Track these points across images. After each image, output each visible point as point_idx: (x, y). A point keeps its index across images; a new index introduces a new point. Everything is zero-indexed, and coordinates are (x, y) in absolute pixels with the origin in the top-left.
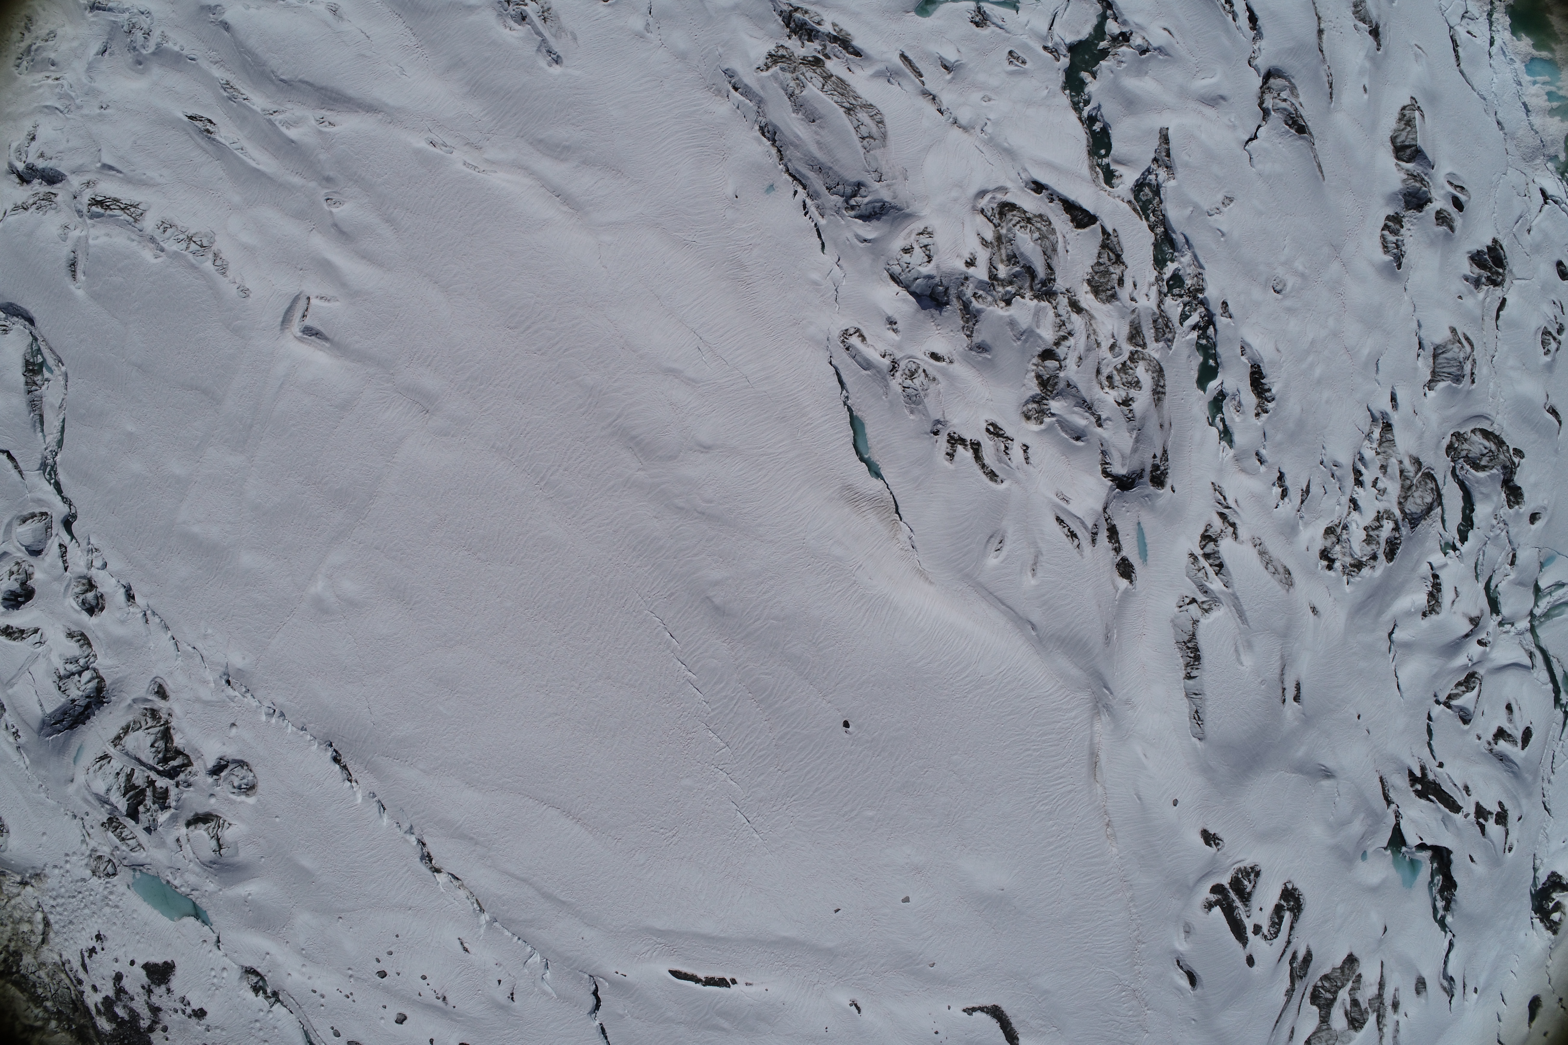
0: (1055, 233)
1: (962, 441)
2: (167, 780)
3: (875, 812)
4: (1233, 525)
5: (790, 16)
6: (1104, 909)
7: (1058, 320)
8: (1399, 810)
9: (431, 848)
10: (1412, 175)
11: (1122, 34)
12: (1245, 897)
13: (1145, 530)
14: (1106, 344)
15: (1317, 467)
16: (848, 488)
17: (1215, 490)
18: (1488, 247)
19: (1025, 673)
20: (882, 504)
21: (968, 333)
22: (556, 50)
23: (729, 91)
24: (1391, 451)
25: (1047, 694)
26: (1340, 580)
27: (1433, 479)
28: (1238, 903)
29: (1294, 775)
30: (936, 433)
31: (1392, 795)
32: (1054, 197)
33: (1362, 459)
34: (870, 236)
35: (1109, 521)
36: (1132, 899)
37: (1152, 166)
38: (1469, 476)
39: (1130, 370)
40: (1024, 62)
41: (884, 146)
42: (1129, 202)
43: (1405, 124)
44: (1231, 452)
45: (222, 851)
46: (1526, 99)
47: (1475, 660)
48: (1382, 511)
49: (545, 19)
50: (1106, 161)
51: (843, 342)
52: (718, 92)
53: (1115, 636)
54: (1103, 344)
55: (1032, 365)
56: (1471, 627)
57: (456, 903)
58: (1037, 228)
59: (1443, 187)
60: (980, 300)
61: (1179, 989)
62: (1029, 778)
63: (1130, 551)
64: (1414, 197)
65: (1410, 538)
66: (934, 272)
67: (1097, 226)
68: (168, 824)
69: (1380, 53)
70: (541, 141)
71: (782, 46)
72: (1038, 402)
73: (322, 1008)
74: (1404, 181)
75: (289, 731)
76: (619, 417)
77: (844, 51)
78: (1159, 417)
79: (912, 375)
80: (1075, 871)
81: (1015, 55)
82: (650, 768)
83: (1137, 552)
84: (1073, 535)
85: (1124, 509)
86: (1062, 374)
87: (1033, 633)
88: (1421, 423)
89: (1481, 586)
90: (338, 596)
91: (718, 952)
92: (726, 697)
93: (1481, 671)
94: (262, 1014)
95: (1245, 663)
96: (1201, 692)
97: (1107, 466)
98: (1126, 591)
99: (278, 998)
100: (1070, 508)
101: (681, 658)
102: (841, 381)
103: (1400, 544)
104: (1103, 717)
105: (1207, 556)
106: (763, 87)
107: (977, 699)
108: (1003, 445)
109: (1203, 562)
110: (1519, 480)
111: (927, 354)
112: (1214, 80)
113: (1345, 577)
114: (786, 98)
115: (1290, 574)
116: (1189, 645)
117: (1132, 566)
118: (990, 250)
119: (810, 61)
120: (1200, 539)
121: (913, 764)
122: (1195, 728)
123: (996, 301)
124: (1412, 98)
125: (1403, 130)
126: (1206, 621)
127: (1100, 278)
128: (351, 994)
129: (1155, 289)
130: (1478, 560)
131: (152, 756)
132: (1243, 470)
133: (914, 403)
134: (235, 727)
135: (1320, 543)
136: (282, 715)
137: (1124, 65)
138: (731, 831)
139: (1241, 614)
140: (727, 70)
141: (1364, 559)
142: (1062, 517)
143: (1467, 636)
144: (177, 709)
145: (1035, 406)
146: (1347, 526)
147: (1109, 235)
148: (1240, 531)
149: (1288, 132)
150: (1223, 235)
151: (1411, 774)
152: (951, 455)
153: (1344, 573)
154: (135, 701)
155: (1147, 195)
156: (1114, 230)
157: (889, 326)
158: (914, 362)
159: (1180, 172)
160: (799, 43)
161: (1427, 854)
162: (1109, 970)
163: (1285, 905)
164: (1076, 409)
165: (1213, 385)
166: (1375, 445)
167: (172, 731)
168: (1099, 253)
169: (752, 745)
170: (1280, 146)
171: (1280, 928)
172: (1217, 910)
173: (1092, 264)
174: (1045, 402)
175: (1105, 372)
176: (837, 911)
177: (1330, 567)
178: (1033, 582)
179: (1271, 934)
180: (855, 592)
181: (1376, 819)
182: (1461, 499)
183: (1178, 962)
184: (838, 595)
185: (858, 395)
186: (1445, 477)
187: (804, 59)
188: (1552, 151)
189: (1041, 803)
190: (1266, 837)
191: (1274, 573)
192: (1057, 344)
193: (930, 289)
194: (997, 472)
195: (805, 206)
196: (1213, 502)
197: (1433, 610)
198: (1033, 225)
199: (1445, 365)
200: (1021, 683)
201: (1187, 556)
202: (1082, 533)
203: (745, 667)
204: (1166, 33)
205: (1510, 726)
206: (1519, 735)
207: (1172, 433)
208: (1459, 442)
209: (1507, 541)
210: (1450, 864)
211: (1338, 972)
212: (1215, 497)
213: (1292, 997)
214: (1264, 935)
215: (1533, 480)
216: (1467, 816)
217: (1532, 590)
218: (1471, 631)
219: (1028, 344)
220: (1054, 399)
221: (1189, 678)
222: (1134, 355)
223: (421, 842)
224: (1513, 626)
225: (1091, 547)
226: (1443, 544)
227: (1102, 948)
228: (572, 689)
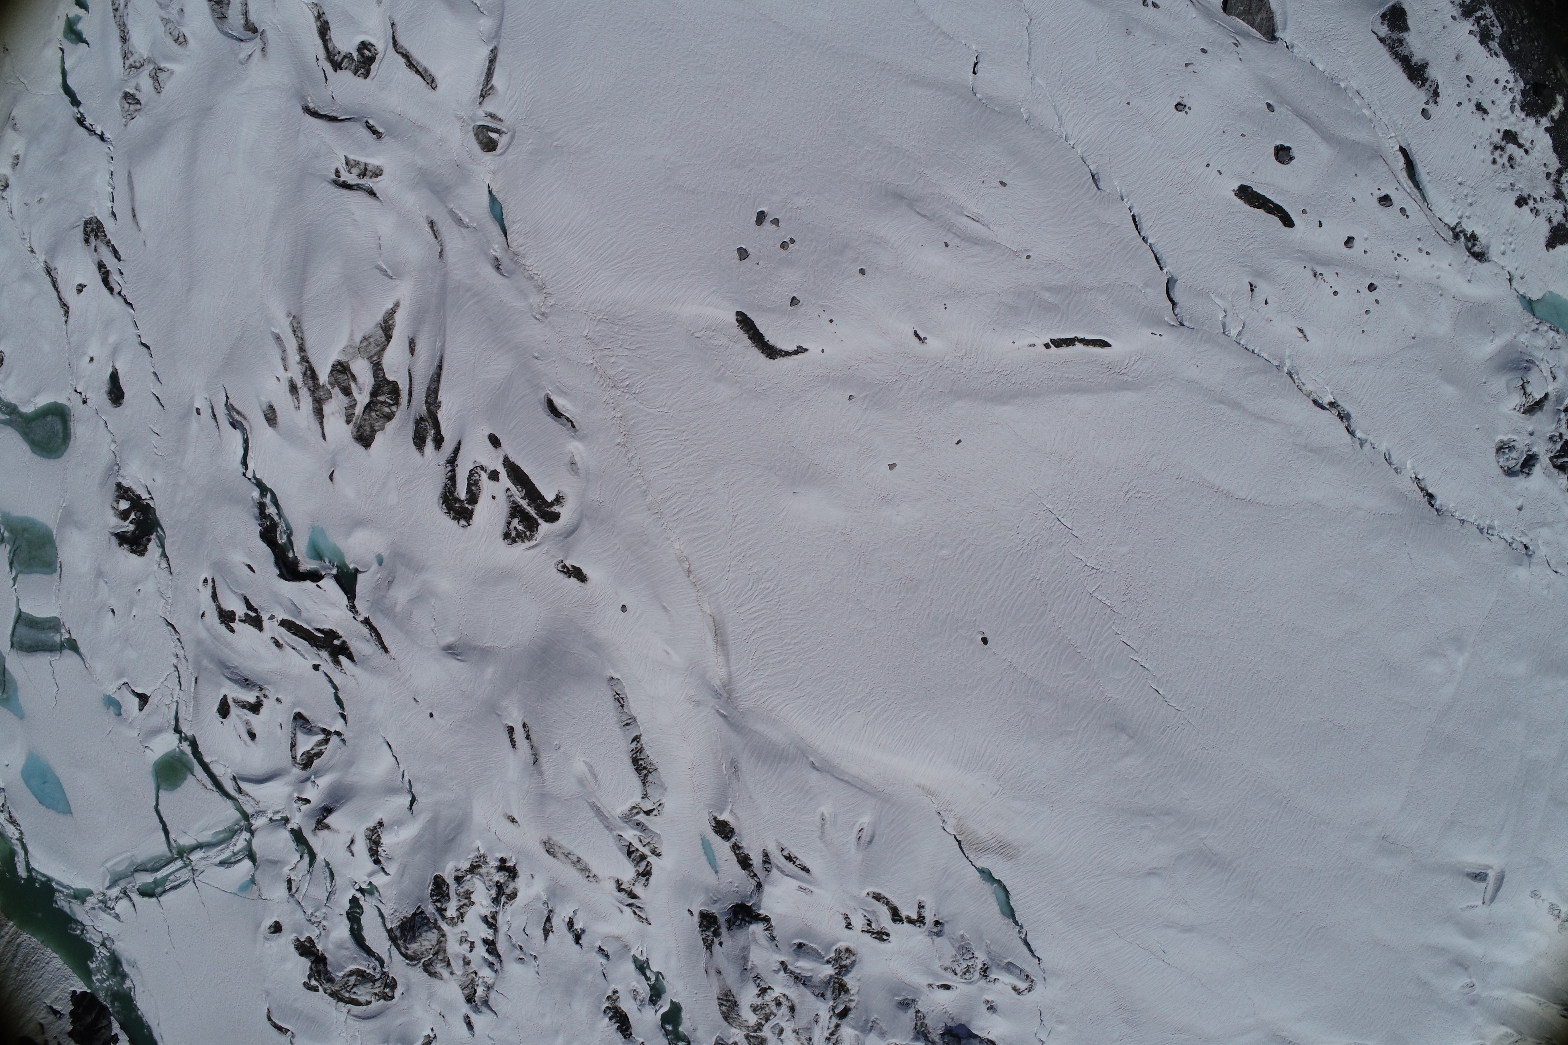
1: (911, 921)
3: (940, 554)
4: (620, 890)
6: (674, 481)
8: (353, 615)
9: (1341, 426)
12: (516, 511)
13: (709, 867)
14: (788, 1033)
15: (540, 954)
16: (1011, 857)
17: (646, 919)
19: (814, 720)
20: (974, 847)
21: (919, 1015)
24: (463, 979)
25: (787, 703)
26: (490, 852)
27: (405, 956)
28: (524, 503)
29: (489, 644)
30: (937, 923)
31: (366, 631)
33: (491, 965)
35: (752, 874)
36: (645, 494)
38: (364, 962)
39: (761, 1017)
44: (633, 952)
45: (1521, 383)
47: (309, 784)
48: (460, 923)
51: (1032, 981)
53: (724, 767)
54: (791, 1032)
55: (855, 997)
57: (1314, 377)
61: (563, 394)
62: (788, 614)
63: (722, 848)
65: (420, 899)
72: (842, 967)
73: (1418, 237)
75: (1474, 516)
76: (1228, 880)
78: (724, 980)
79: (968, 970)
80: (717, 520)
82: (1160, 557)
83: (713, 846)
84: (789, 858)
85: (736, 885)
86: (831, 1003)
87: (811, 759)
88: (433, 1007)
89: (320, 858)
90: (1445, 656)
91: (1067, 376)
92: (1101, 644)
93: (297, 771)
94: (1467, 214)
95: (582, 764)
96: (624, 728)
97: (767, 927)
98: (720, 811)
99: (1453, 232)
100: (797, 883)
101: (1146, 672)
102: (1027, 945)
103: (432, 896)
104: (719, 683)
105: (643, 857)
107: (860, 689)
108: (874, 927)
109: (646, 851)
110: (305, 964)
111: (955, 988)
113: (482, 852)
115: (548, 851)
117: (716, 832)
120: (652, 871)
121: (912, 612)
122: (620, 689)
126: (637, 799)
128: (1396, 259)
130: (332, 882)
132: (618, 938)
133: (963, 947)
134: (1519, 506)
135: (521, 883)
136: (1481, 531)
138: (1074, 507)
139: (598, 812)
141: (469, 876)
142: (803, 873)
143: (327, 811)
145: (844, 963)
146: (493, 902)
148: (613, 886)
151: (350, 657)
152: (921, 907)
153: (485, 858)
157: (993, 1005)
158: (966, 979)
161: (305, 570)
162: (651, 411)
163: (467, 505)
164: (810, 974)
165: (665, 1008)
166: (479, 981)
169: (1069, 600)
171: (468, 481)
172: (550, 498)
174: (837, 971)
175: (784, 1009)
176: (959, 442)
177: (503, 860)
178: (822, 809)
179: (477, 473)
180: (997, 770)
181: (377, 604)
182: (367, 939)
183: (573, 426)
184: (1013, 766)
185: (1011, 938)
186: (391, 957)
189: (771, 589)
190: (506, 575)
191: (569, 854)
192: (837, 1026)
194: (874, 901)
196: (647, 907)
197: (373, 831)
200: (817, 710)
201: (663, 854)
202: (780, 861)
203: (1088, 678)
205: (245, 717)
206: (234, 710)
207: (703, 965)
208: (384, 993)
209: (302, 904)
210: (277, 563)
211: (377, 428)
212: (645, 912)
213: (428, 396)
214: (486, 471)
215: (289, 965)
216: (272, 617)
217: (258, 857)
218: (325, 817)
219: (864, 1018)
220: (831, 976)
221: (636, 739)
222: (758, 1028)
223: (1352, 433)
224: (271, 819)
225: (769, 850)
226: (377, 894)
227: (666, 436)
228: (1238, 620)
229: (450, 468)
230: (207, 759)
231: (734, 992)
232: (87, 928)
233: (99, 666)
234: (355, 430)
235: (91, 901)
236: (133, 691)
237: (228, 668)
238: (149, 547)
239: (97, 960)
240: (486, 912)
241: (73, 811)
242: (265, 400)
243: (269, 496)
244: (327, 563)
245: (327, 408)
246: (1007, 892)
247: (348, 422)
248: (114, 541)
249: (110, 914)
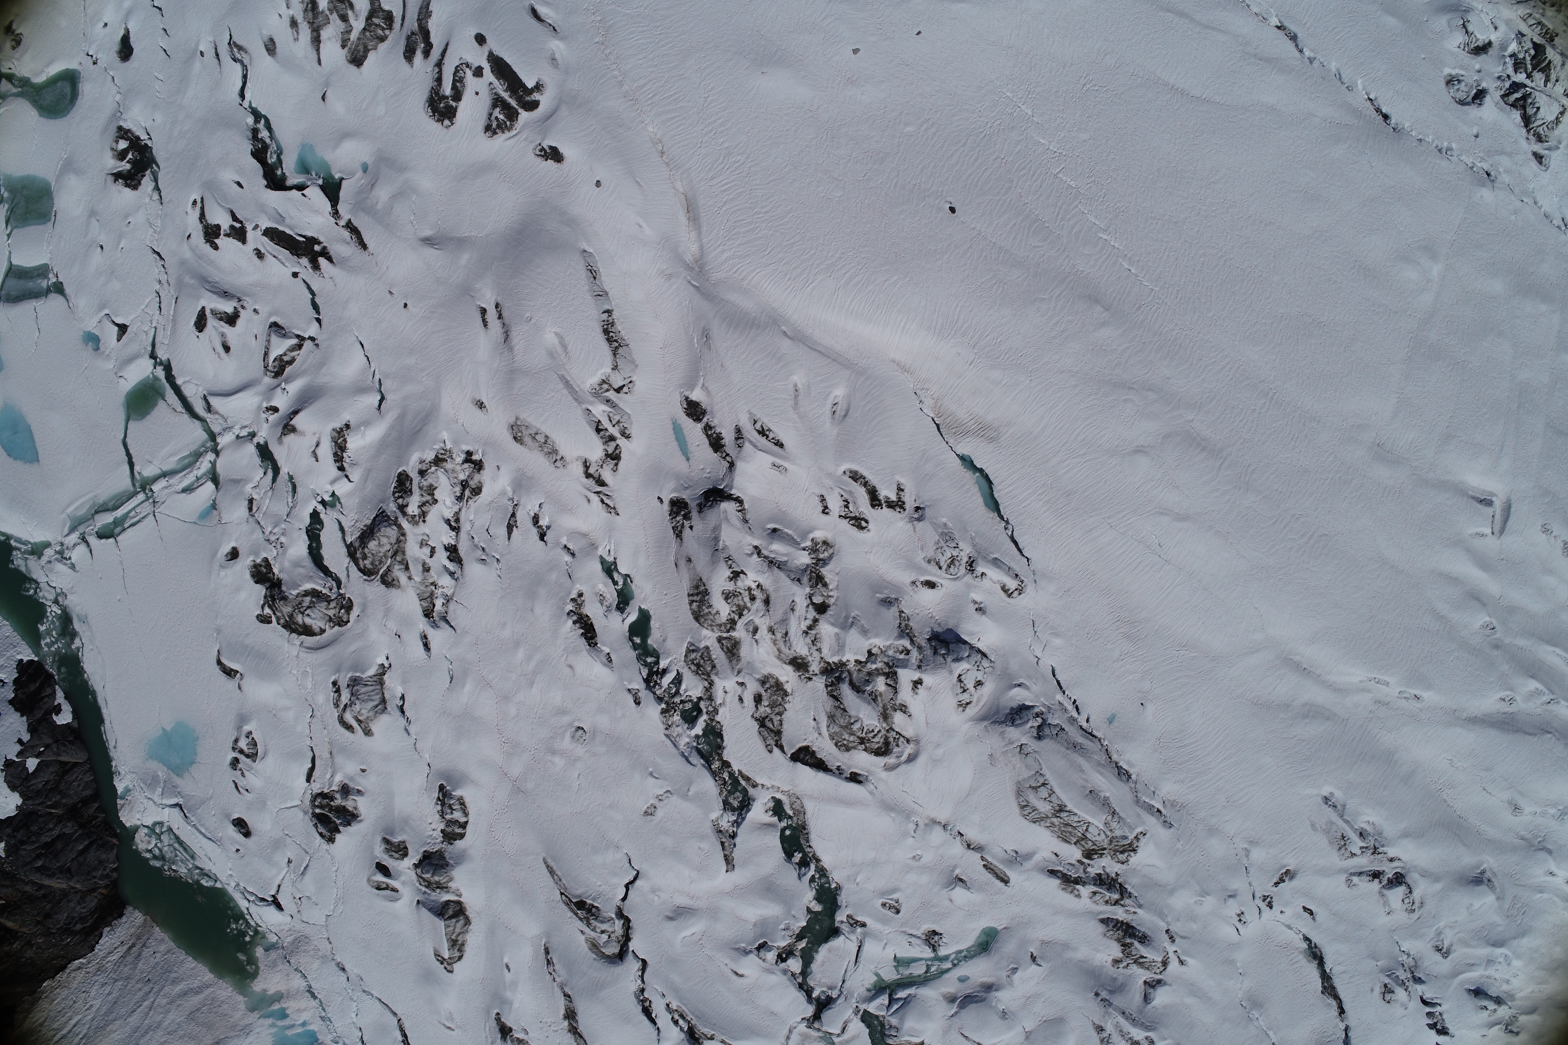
0: (830, 735)
1: (891, 505)
2: (1517, 80)
3: (905, 131)
4: (588, 476)
5: (1122, 894)
6: (649, 70)
7: (818, 645)
8: (335, 221)
9: (1291, 47)
10: (442, 888)
11: (784, 960)
12: (498, 102)
13: (680, 453)
14: (763, 632)
15: (502, 555)
16: (991, 440)
17: (614, 508)
18: (339, 832)
19: (786, 287)
20: (954, 430)
21: (903, 615)
22: (1330, 809)
23: (1165, 807)
24: (422, 588)
25: (758, 271)
26: (456, 442)
27: (363, 571)
28: (506, 95)
29: (466, 235)
30: (917, 509)
31: (346, 234)
32: (837, 772)
33: (452, 574)
34: (1017, 689)
35: (724, 455)
36: (621, 84)
37: (735, 829)
38: (321, 582)
39: (734, 609)
40: (884, 905)
41: (1019, 782)
42: (755, 786)
43: (457, 941)
44: (601, 551)
45: (1462, 22)
46: (314, 1003)
47: (279, 390)
48: (421, 523)
49: (1343, 837)
50: (784, 824)
51: (1022, 582)
52: (1173, 804)
53: (695, 340)
54: (766, 631)
56: (292, 422)
58: (854, 735)
59: (403, 883)
60: (901, 648)
61: (547, 4)
62: (759, 185)
63: (694, 431)
64: (437, 865)
65: (382, 501)
66: (954, 665)
67: (790, 751)
68: (1507, 41)
69: (496, 1011)
70: (1328, 719)
71: (1123, 863)
72: (819, 560)
74: (451, 880)
76: (1219, 468)
77: (1065, 871)
78: (694, 568)
79: (952, 562)
80: (689, 102)
81: (893, 910)
82: (1122, 144)
83: (684, 431)
84: (762, 432)
85: (708, 471)
86: (808, 590)
87: (784, 328)
88: (389, 627)
89: (284, 470)
90: (1419, 264)
92: (1069, 220)
93: (268, 380)
95: (553, 335)
96: (595, 298)
97: (740, 508)
98: (692, 387)
100: (770, 459)
101: (1116, 251)
102: (1016, 543)
103: (394, 493)
104: (691, 258)
105: (612, 438)
106: (1139, 816)
107: (831, 254)
108: (851, 509)
109: (614, 431)
110: (259, 591)
111: (940, 586)
112: (683, 935)
113: (448, 447)
114: (1118, 810)
115: (515, 438)
116: (616, 344)
117: (688, 415)
118: (898, 703)
119: (1096, 854)
120: (622, 455)
121: (880, 181)
122: (592, 263)
123: (882, 652)
124: (451, 972)
125: (459, 934)
126: (606, 370)
127: (777, 700)
129: (719, 701)
130: (294, 496)
131: (1538, 99)
132: (585, 535)
133: (946, 534)
134: (1475, 135)
135: (486, 477)
136: (1440, 151)
137: (782, 926)
139: (567, 384)
140: (1170, 827)
141: (433, 468)
142: (777, 449)
143: (296, 413)
144: (1523, 143)
145: (821, 556)
146: (457, 500)
147: (776, 745)
148: (580, 469)
149: (594, 900)
150: (651, 774)
151: (330, 259)
152: (900, 489)
153: (450, 451)
154: (1558, 148)
155: (735, 798)
156: (771, 752)
157: (982, 606)
158: (951, 575)
159: (708, 829)
160: (1108, 870)
161: (290, 182)
162: (629, 12)
163: (451, 102)
164: (785, 559)
166: (439, 592)
167: (1523, 124)
168: (781, 725)
169: (1034, 180)
170: (599, 883)
171: (454, 77)
172: (530, 84)
173: (786, 713)
174: (814, 562)
175: (759, 604)
176: (919, 33)
177: (469, 454)
178: (795, 378)
179: (463, 69)
180: (972, 337)
181: (360, 206)
183: (555, 30)
184: (988, 332)
185: (997, 532)
186: (348, 576)
187: (1101, 855)
188: (273, 955)
189: (741, 162)
190: (484, 168)
191: (537, 434)
192: (816, 621)
193: (951, 650)
194: (851, 481)
195: (1077, 708)
196: (615, 495)
197: (339, 433)
198: (858, 737)
199: (372, 694)
200: (788, 276)
201: (633, 435)
202: (753, 436)
203: (1059, 250)
204: (740, 972)
205: (222, 329)
206: (211, 322)
207: (673, 558)
208: (340, 618)
209: (262, 523)
210: (266, 176)
211: (370, 47)
212: (613, 500)
213: (420, 13)
214: (471, 68)
215: (243, 595)
216: (256, 227)
217: (221, 478)
218: (291, 419)
219: (843, 615)
220: (808, 566)
221: (609, 312)
222: (731, 627)
223: (1301, 51)
224: (238, 437)
225: (741, 424)
226: (338, 505)
227: (642, 32)
228: (1205, 208)
229: (437, 70)
230: (179, 382)
231: (704, 580)
232: (41, 585)
233: (82, 302)
234: (349, 55)
235: (49, 553)
236: (114, 322)
237: (209, 282)
238: (142, 182)
239: (48, 621)
240: (449, 514)
241: (40, 458)
242: (266, 33)
243: (263, 121)
244: (314, 176)
245: (325, 34)
246: (990, 482)
247: (343, 47)
248: (111, 179)
249: (65, 564)
